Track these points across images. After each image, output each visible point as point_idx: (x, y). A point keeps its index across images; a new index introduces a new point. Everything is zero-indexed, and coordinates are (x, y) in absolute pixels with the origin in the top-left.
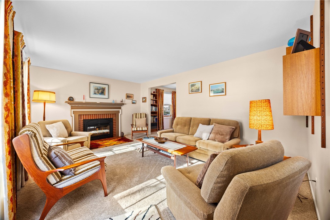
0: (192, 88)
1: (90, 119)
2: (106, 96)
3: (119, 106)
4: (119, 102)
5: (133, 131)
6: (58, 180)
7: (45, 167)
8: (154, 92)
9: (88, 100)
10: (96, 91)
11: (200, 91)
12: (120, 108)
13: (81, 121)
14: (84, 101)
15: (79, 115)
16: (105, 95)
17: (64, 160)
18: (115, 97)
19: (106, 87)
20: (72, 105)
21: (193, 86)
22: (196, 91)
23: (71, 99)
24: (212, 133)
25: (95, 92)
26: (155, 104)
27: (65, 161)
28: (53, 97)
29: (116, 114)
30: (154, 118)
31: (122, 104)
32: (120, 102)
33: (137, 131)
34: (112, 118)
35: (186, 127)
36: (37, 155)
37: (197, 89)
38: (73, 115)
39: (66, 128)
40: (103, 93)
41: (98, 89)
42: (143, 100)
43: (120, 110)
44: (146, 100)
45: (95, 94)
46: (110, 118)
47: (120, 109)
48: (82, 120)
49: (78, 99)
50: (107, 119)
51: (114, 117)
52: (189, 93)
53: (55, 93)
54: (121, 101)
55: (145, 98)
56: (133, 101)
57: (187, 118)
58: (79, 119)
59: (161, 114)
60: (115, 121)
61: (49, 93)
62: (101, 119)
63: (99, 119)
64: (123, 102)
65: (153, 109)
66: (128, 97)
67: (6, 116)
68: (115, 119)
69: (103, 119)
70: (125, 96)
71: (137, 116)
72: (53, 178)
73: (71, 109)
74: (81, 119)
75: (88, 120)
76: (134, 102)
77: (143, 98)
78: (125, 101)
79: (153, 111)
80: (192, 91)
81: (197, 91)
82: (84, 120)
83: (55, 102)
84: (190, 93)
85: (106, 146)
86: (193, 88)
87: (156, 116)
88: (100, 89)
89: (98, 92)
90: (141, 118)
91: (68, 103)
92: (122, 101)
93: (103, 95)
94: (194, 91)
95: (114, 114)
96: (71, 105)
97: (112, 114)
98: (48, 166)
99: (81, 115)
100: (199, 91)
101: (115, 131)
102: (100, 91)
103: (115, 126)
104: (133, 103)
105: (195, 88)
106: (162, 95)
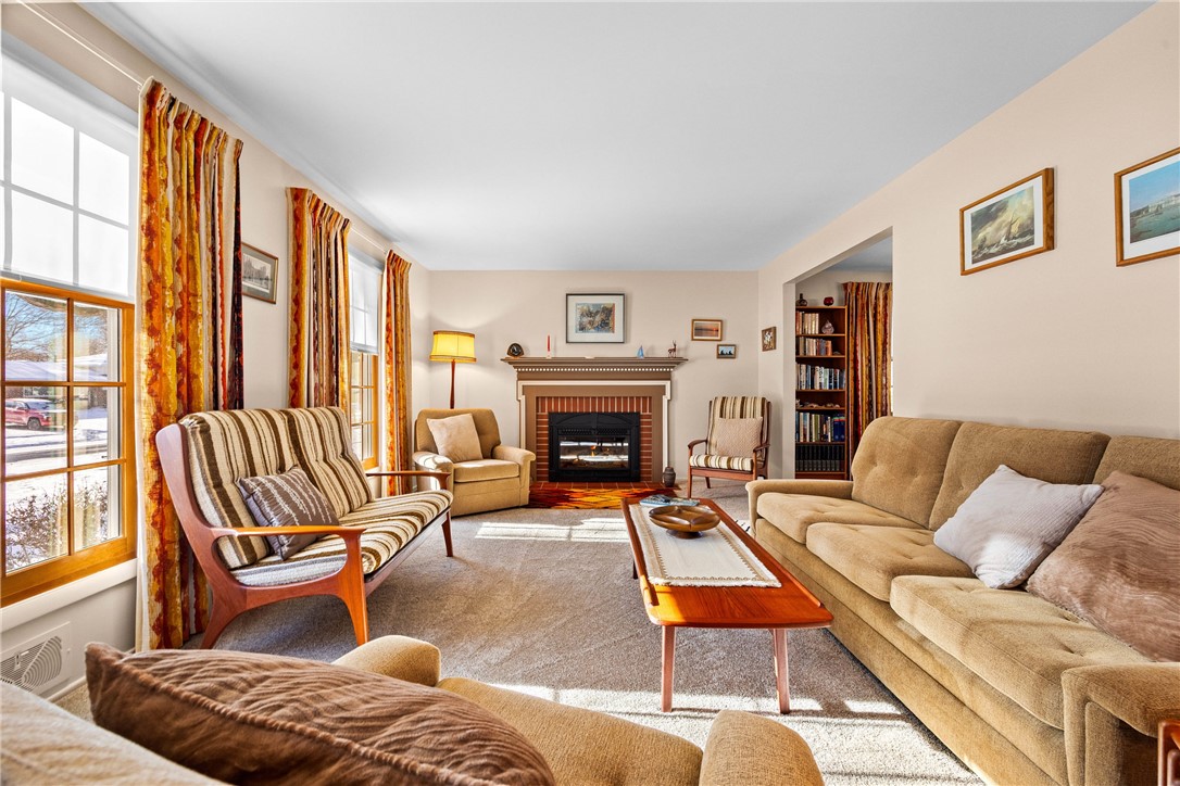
0: (981, 236)
1: (568, 413)
2: (617, 335)
3: (666, 366)
4: (663, 353)
5: (691, 468)
6: (246, 562)
7: (216, 515)
8: (828, 301)
9: (565, 352)
10: (586, 320)
11: (1039, 242)
12: (667, 376)
13: (542, 417)
14: (549, 355)
15: (537, 398)
16: (612, 330)
17: (268, 510)
18: (647, 335)
19: (617, 302)
20: (521, 367)
21: (984, 218)
22: (1005, 250)
23: (516, 350)
24: (1064, 544)
25: (581, 324)
26: (830, 355)
27: (272, 513)
28: (466, 347)
29: (653, 398)
30: (823, 422)
31: (675, 361)
32: (665, 354)
33: (730, 469)
34: (638, 413)
35: (918, 479)
36: (201, 481)
37: (1015, 229)
38: (522, 398)
39: (480, 432)
40: (608, 324)
41: (590, 314)
42: (763, 339)
43: (667, 384)
44: (774, 339)
45: (582, 328)
46: (632, 413)
47: (669, 379)
48: (546, 413)
49: (535, 350)
50: (619, 413)
51: (645, 410)
52: (964, 273)
53: (473, 336)
54: (670, 351)
55: (769, 330)
56: (721, 348)
57: (931, 424)
58: (537, 411)
59: (870, 403)
60: (649, 423)
61: (456, 336)
62: (600, 413)
63: (594, 412)
64: (677, 354)
65: (817, 381)
66: (699, 331)
67: (149, 379)
68: (650, 417)
69: (606, 414)
70: (688, 329)
71: (728, 407)
72: (232, 550)
73: (519, 379)
74: (543, 410)
75: (562, 413)
76: (726, 350)
77: (764, 332)
78: (686, 349)
79: (817, 387)
80: (981, 252)
81: (1019, 246)
82: (552, 415)
83: (475, 360)
84: (969, 266)
85: (577, 508)
86: (988, 231)
87: (840, 413)
88: (597, 312)
89: (589, 322)
90: (741, 417)
91: (510, 363)
92: (674, 350)
93: (608, 331)
94: (994, 250)
95: (645, 398)
96: (517, 367)
97: (638, 398)
98: (225, 515)
99: (543, 398)
100: (1031, 243)
101: (649, 460)
102: (598, 318)
103: (650, 442)
104: (721, 355)
105: (998, 229)
106: (881, 309)
